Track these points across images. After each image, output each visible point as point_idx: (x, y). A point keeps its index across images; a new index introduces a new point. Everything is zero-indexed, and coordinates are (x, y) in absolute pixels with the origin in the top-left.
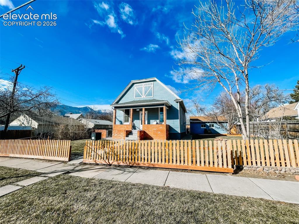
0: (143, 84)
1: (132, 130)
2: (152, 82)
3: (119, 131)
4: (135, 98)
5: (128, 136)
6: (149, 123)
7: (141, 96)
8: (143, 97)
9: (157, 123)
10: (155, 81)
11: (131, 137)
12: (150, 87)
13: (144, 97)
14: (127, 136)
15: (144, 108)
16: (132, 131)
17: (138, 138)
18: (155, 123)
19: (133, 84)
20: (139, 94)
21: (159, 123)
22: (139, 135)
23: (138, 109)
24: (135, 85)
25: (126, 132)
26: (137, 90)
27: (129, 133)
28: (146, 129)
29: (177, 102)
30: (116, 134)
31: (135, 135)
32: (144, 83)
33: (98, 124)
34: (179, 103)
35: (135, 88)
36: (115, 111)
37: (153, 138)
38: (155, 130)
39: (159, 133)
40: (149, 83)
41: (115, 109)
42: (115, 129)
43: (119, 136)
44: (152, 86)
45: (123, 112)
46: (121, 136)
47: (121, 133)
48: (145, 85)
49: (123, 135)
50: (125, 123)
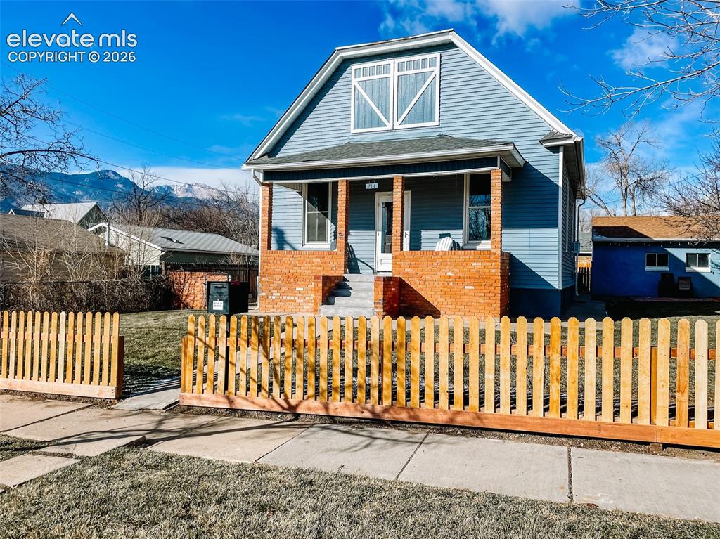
0: (390, 61)
1: (346, 276)
2: (437, 55)
3: (290, 279)
4: (353, 131)
5: (331, 300)
6: (416, 245)
7: (380, 124)
8: (389, 127)
9: (455, 247)
10: (450, 45)
11: (346, 306)
12: (424, 76)
13: (397, 126)
14: (328, 299)
15: (398, 178)
16: (345, 279)
17: (378, 310)
18: (444, 245)
19: (346, 63)
20: (372, 112)
21: (461, 245)
22: (381, 297)
23: (372, 181)
24: (354, 67)
25: (324, 285)
26: (362, 91)
27: (334, 289)
28: (407, 270)
29: (554, 149)
30: (276, 294)
31: (363, 295)
32: (398, 60)
34: (561, 154)
35: (354, 81)
36: (267, 189)
37: (438, 309)
38: (449, 274)
39: (466, 287)
40: (420, 57)
41: (267, 182)
42: (271, 270)
43: (288, 298)
44: (436, 71)
45: (300, 193)
46: (296, 298)
47: (298, 289)
48: (401, 65)
49: (307, 298)
50: (310, 243)
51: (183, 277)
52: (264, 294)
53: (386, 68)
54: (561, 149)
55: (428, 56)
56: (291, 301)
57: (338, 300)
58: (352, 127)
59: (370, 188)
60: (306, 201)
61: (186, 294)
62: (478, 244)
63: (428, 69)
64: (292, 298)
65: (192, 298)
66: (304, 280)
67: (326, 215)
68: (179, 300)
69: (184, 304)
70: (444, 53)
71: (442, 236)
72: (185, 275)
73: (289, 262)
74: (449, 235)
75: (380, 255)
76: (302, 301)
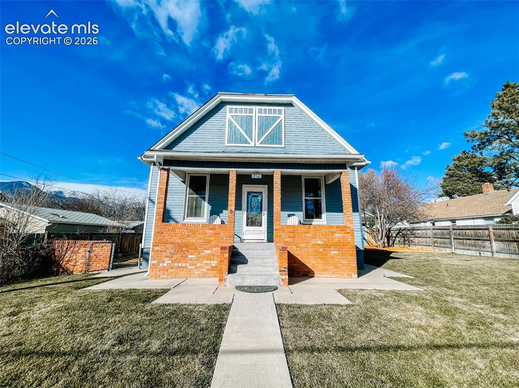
0: (253, 107)
1: (235, 244)
2: (282, 108)
3: (183, 248)
4: (227, 145)
5: (233, 268)
7: (246, 142)
8: (252, 145)
10: (290, 105)
12: (275, 119)
13: (257, 145)
15: (277, 172)
16: (234, 248)
17: (283, 277)
19: (223, 104)
20: (241, 135)
23: (257, 173)
24: (228, 107)
26: (233, 121)
27: (233, 257)
28: (286, 240)
30: (167, 262)
32: (258, 107)
33: (65, 220)
34: (356, 170)
35: (228, 115)
36: (166, 172)
37: (313, 270)
38: (319, 242)
39: (332, 252)
40: (272, 108)
41: (166, 167)
42: (163, 240)
43: (180, 265)
44: (282, 116)
45: (184, 182)
46: (188, 264)
47: (189, 256)
48: (260, 111)
49: (198, 264)
50: (189, 218)
51: (66, 245)
52: (155, 262)
53: (251, 111)
54: (356, 168)
55: (277, 108)
56: (183, 267)
57: (240, 268)
58: (226, 142)
59: (255, 177)
60: (188, 188)
61: (67, 259)
62: (312, 221)
63: (277, 115)
64: (184, 265)
65: (72, 263)
66: (196, 249)
67: (204, 199)
68: (59, 265)
69: (63, 269)
70: (287, 108)
71: (289, 216)
72: (69, 243)
73: (183, 233)
74: (294, 215)
75: (245, 228)
76: (194, 267)
